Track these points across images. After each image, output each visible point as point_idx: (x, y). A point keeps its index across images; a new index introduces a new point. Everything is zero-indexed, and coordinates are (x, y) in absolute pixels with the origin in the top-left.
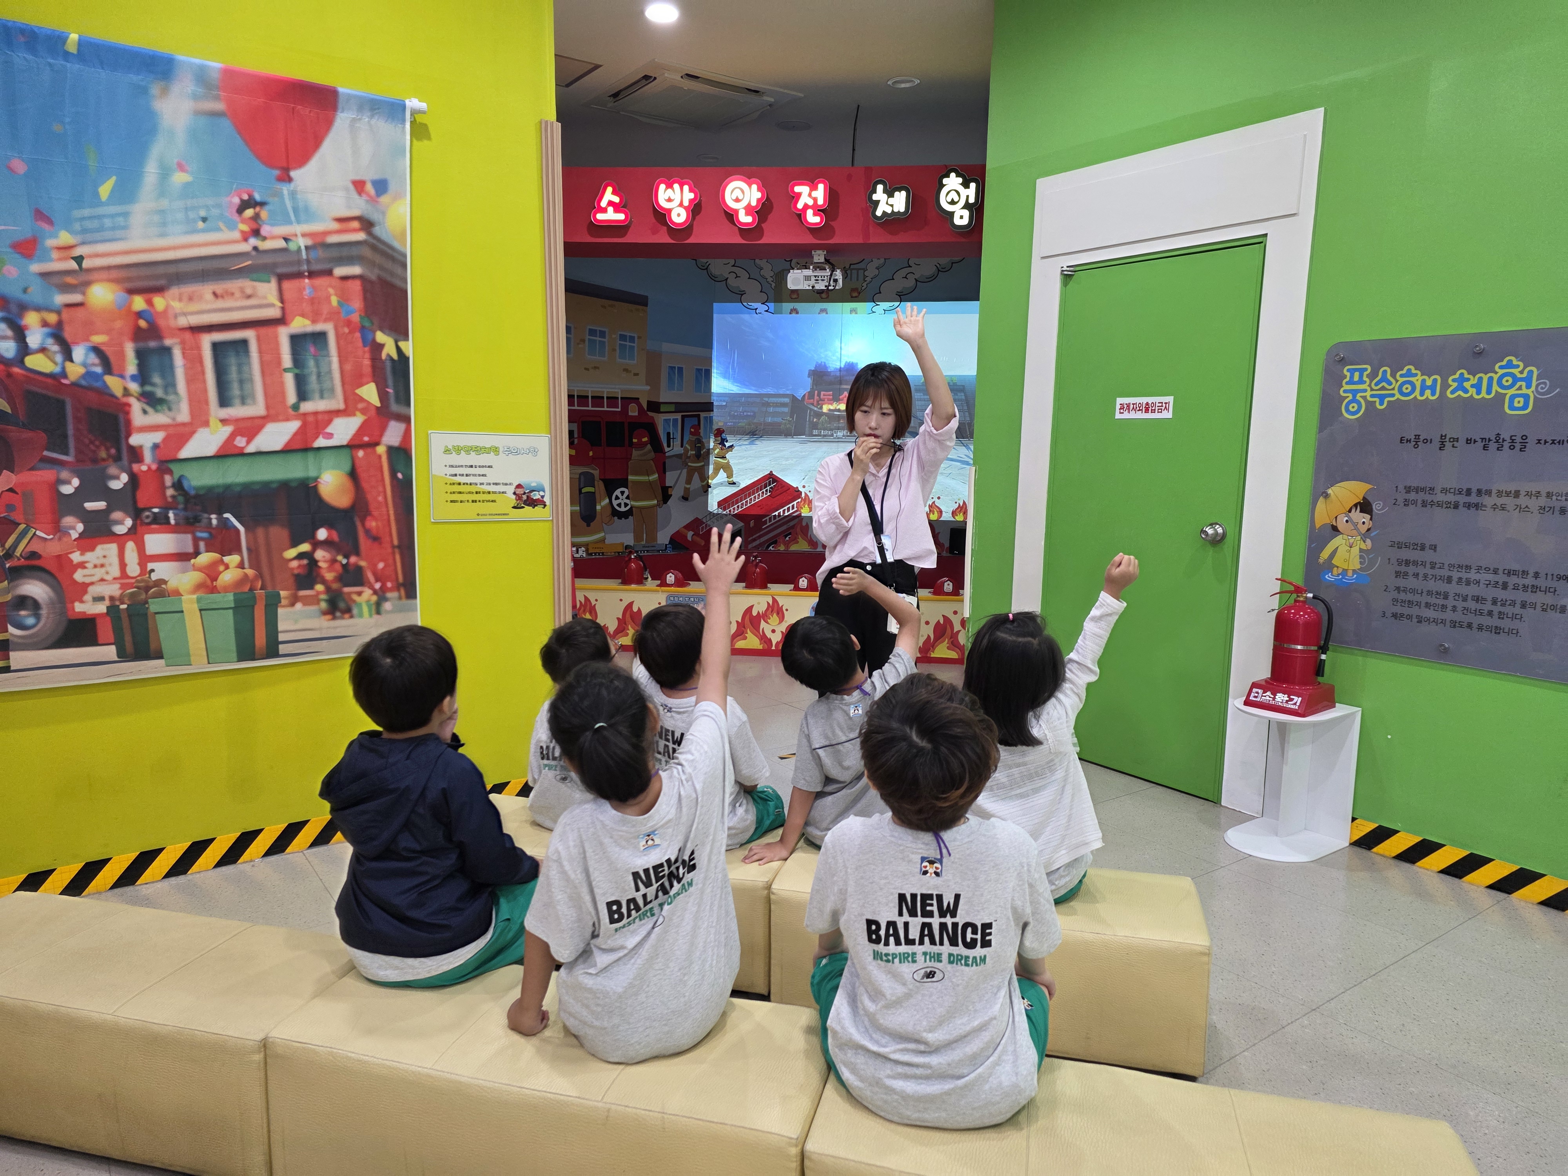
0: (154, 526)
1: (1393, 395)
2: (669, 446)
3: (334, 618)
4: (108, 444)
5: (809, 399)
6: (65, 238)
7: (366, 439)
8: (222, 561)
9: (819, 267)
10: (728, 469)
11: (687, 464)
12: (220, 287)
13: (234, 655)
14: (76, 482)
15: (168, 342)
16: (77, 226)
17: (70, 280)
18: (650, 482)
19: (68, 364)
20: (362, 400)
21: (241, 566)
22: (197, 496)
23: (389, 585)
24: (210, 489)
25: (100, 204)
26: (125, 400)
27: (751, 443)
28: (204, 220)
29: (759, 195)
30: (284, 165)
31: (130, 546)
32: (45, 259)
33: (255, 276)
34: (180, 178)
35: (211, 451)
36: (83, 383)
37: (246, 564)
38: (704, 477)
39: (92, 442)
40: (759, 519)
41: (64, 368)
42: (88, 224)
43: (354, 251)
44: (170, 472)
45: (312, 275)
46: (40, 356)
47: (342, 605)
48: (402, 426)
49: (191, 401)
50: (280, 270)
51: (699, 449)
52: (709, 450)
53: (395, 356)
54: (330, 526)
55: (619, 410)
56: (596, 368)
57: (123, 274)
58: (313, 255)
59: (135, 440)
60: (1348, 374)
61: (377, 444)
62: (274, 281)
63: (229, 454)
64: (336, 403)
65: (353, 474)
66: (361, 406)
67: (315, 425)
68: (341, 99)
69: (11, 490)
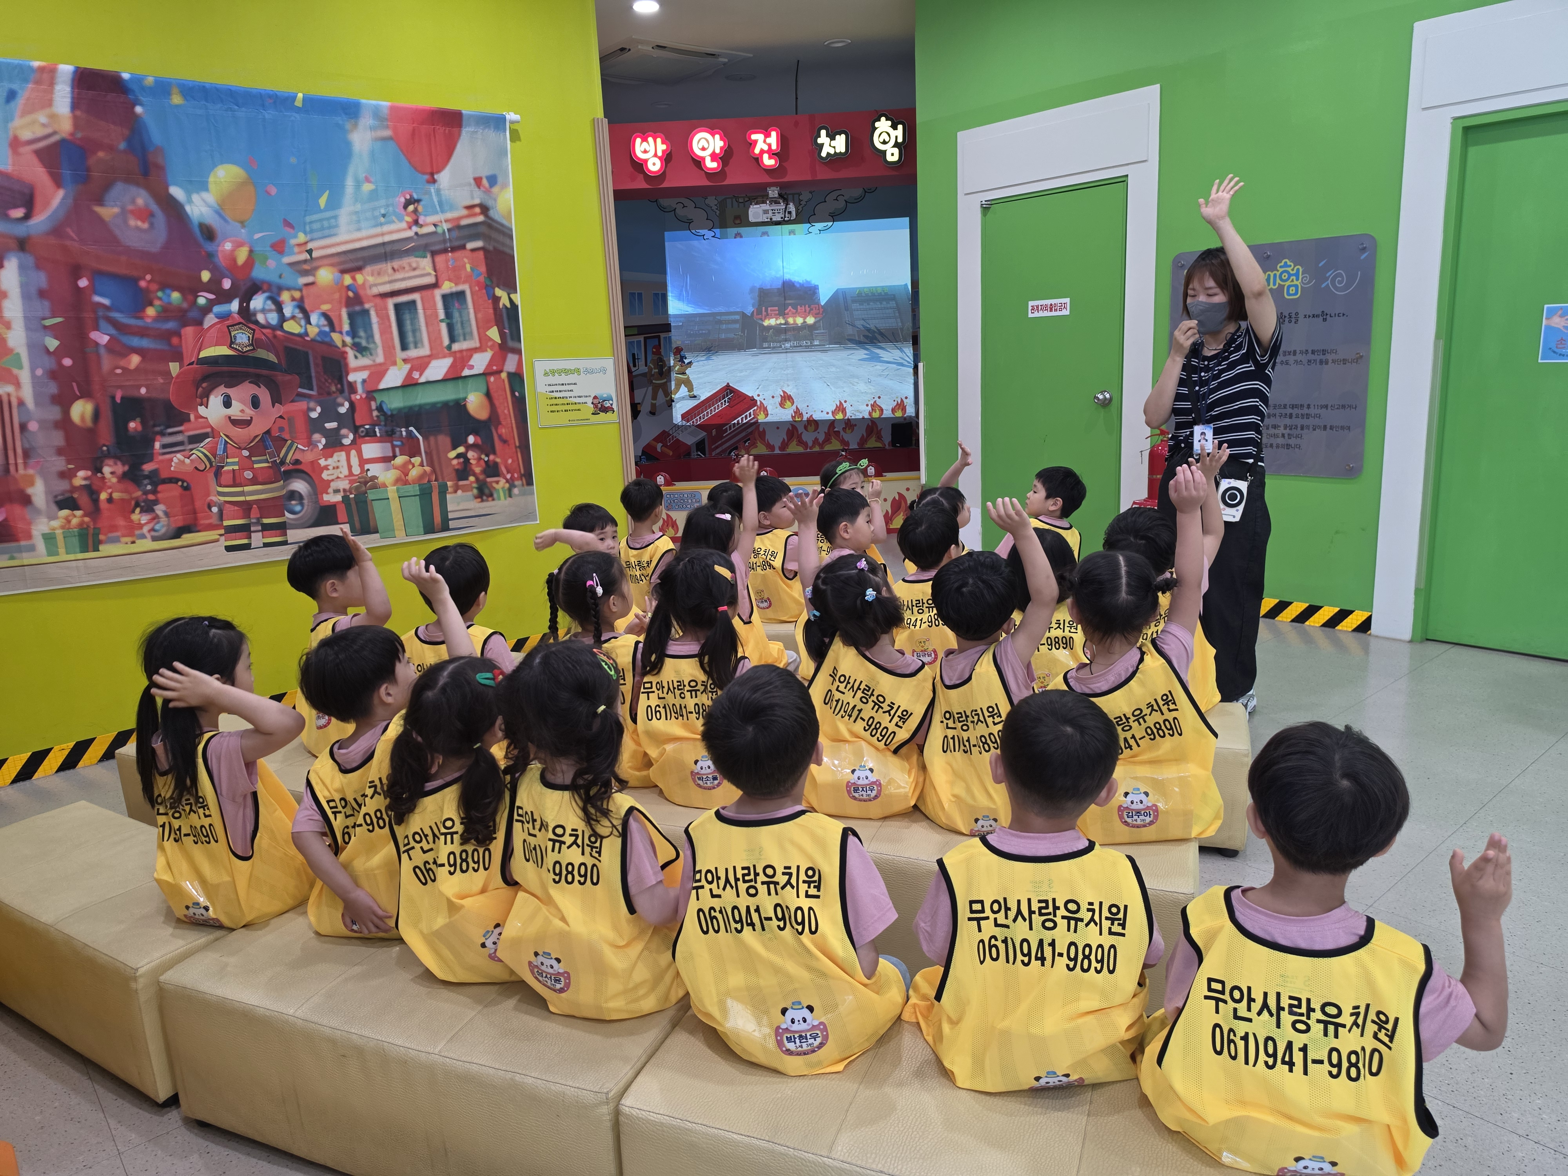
3: (482, 501)
4: (336, 381)
5: (758, 314)
6: (302, 238)
7: (495, 368)
8: (410, 462)
9: (776, 201)
10: (689, 384)
11: (652, 382)
12: (396, 264)
13: (422, 530)
14: (319, 409)
15: (367, 306)
16: (307, 228)
19: (308, 326)
20: (491, 339)
21: (422, 465)
22: (392, 416)
23: (516, 475)
24: (400, 410)
25: (321, 211)
26: (343, 349)
27: (708, 359)
28: (384, 216)
29: (722, 144)
30: (429, 170)
31: (353, 453)
32: (293, 254)
33: (417, 253)
34: (367, 187)
35: (399, 383)
36: (319, 339)
37: (425, 464)
38: (668, 393)
39: (326, 380)
40: (720, 428)
41: (306, 329)
42: (316, 226)
43: (479, 230)
44: (374, 399)
45: (454, 249)
46: (292, 322)
47: (487, 491)
48: (516, 357)
49: (383, 347)
50: (432, 248)
51: (661, 368)
52: (670, 367)
53: (508, 305)
54: (475, 433)
57: (336, 260)
59: (351, 378)
61: (501, 371)
62: (429, 256)
63: (409, 384)
64: (474, 343)
65: (488, 395)
66: (490, 344)
67: (462, 359)
68: (464, 119)
69: (281, 417)
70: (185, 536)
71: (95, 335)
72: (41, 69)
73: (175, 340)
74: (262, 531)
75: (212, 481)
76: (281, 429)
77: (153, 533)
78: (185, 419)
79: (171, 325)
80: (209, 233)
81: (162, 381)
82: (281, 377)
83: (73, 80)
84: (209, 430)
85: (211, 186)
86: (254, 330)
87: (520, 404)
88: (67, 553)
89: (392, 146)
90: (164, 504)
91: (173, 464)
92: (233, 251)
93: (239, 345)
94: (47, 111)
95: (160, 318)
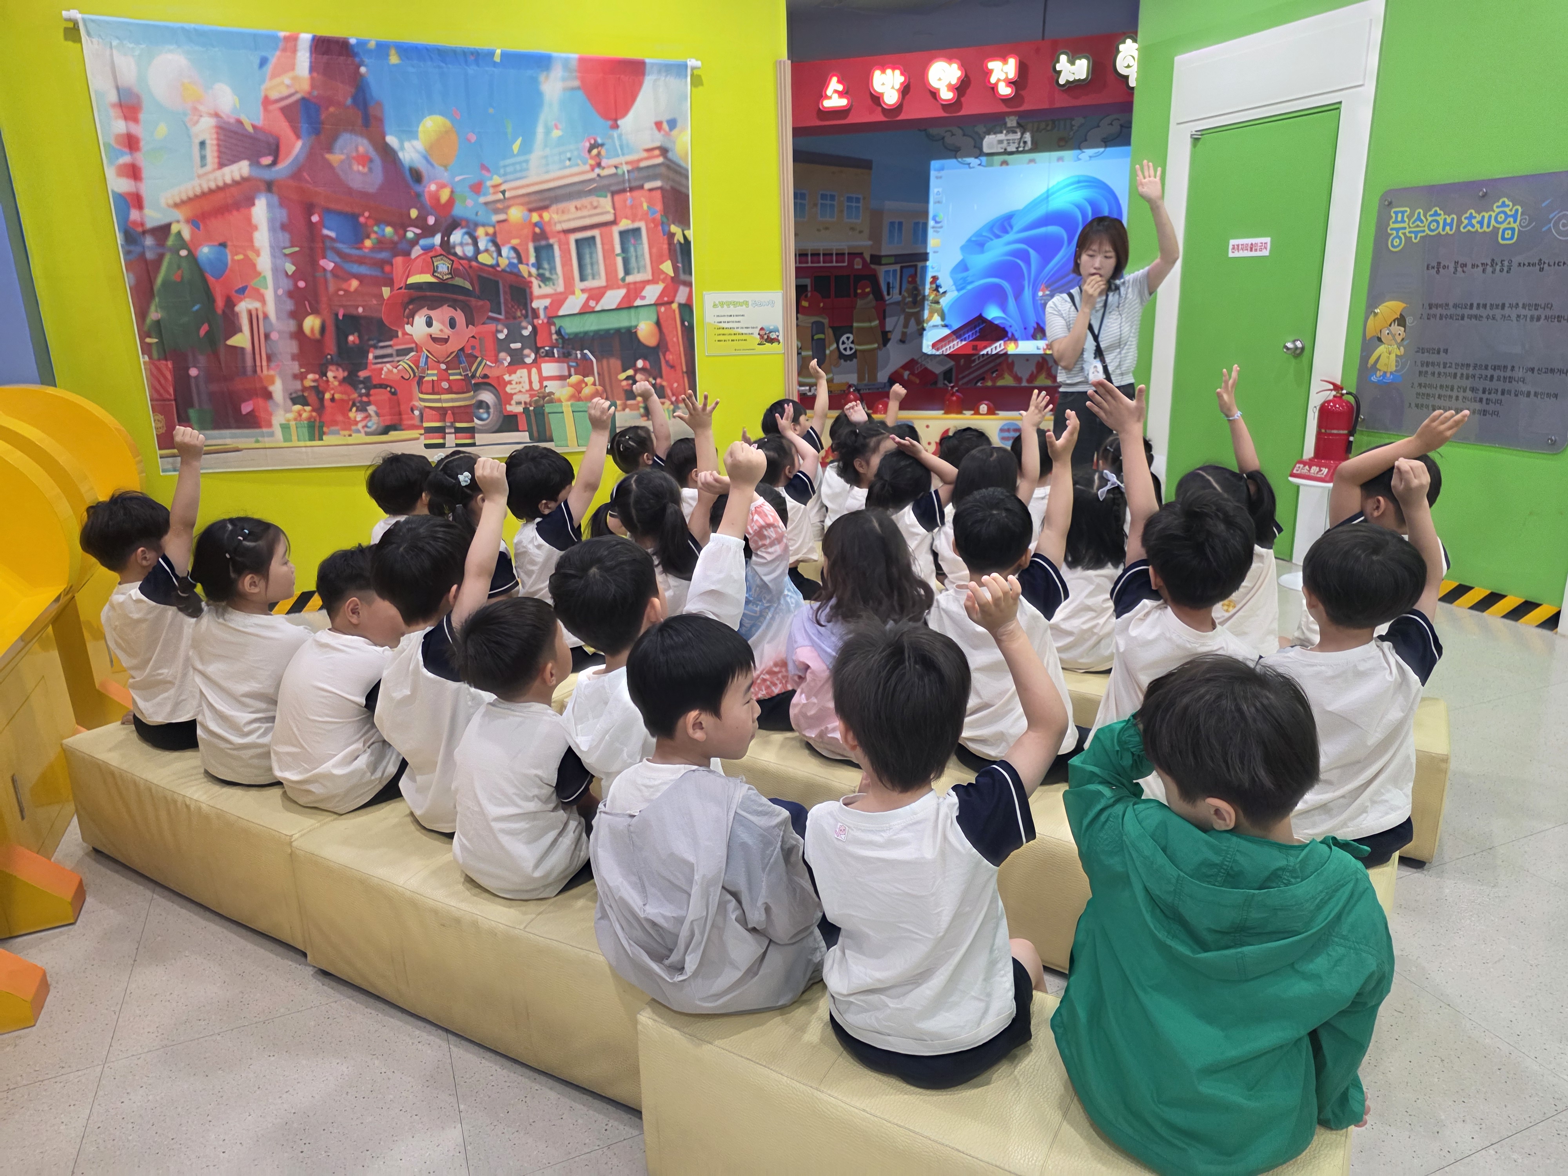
0: (547, 358)
1: (1424, 231)
2: (888, 294)
3: (648, 419)
4: (521, 308)
6: (496, 180)
7: (666, 299)
8: (583, 381)
9: (1012, 131)
11: (904, 311)
12: (578, 203)
14: (506, 331)
15: (551, 241)
16: (502, 171)
17: (500, 206)
18: (871, 328)
19: (500, 258)
20: (663, 272)
21: (594, 384)
22: (569, 339)
24: (577, 334)
25: (514, 156)
26: (529, 279)
28: (570, 159)
29: (958, 73)
30: (615, 117)
31: (534, 370)
32: (487, 194)
33: (599, 193)
34: (556, 133)
35: (576, 310)
36: (508, 269)
37: (597, 383)
38: (920, 322)
39: (513, 307)
40: (968, 358)
41: (497, 261)
42: (508, 169)
43: (658, 170)
44: (554, 324)
45: (631, 189)
46: (485, 254)
48: (687, 289)
49: (564, 278)
50: (614, 188)
51: (916, 296)
52: (924, 296)
53: (682, 240)
54: (645, 358)
55: (845, 264)
56: (827, 228)
57: (526, 199)
58: (632, 175)
59: (535, 304)
60: (1394, 215)
61: (672, 302)
62: (609, 196)
63: (586, 311)
64: (647, 275)
65: (658, 323)
66: (662, 277)
67: (635, 290)
68: (648, 68)
69: (473, 337)
70: (392, 433)
71: (322, 262)
72: (287, 39)
73: (387, 268)
74: (455, 433)
75: (416, 388)
76: (473, 348)
77: (367, 429)
78: (393, 335)
79: (384, 255)
80: (417, 176)
81: (375, 302)
82: (473, 302)
83: (311, 47)
84: (413, 345)
85: (421, 135)
86: (453, 261)
87: (689, 332)
88: (299, 440)
89: (580, 95)
90: (376, 405)
91: (383, 372)
92: (437, 191)
93: (440, 273)
94: (291, 74)
95: (376, 248)
